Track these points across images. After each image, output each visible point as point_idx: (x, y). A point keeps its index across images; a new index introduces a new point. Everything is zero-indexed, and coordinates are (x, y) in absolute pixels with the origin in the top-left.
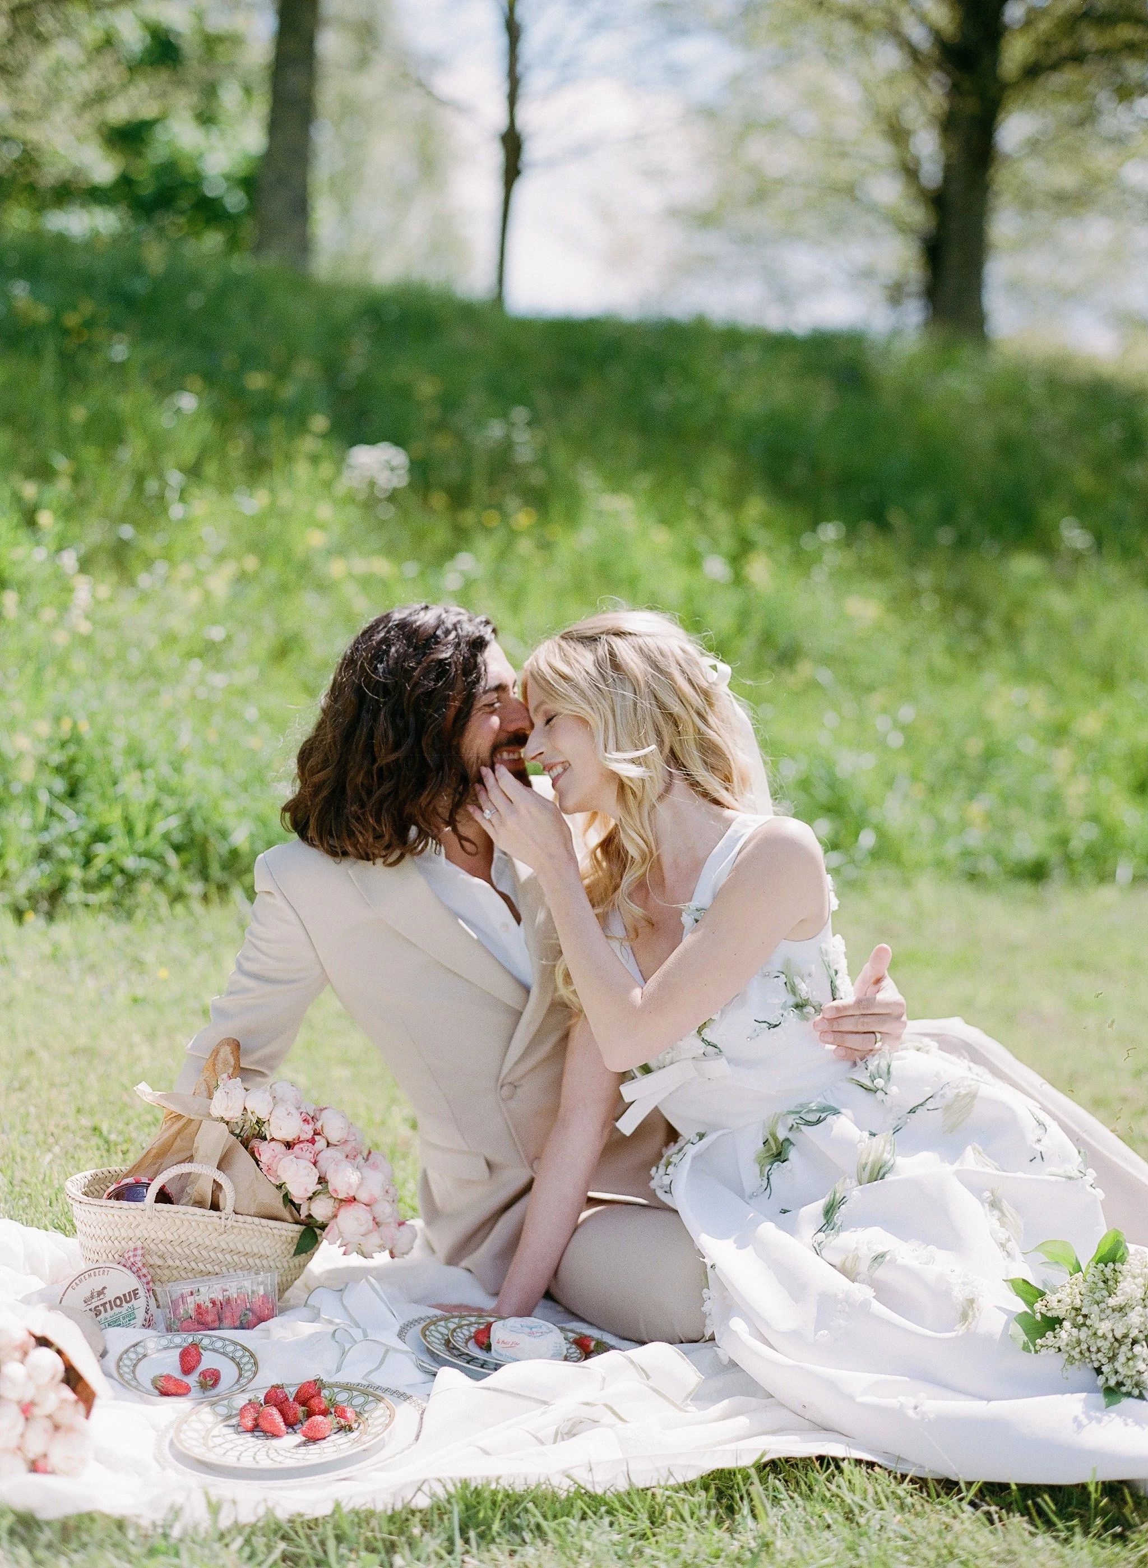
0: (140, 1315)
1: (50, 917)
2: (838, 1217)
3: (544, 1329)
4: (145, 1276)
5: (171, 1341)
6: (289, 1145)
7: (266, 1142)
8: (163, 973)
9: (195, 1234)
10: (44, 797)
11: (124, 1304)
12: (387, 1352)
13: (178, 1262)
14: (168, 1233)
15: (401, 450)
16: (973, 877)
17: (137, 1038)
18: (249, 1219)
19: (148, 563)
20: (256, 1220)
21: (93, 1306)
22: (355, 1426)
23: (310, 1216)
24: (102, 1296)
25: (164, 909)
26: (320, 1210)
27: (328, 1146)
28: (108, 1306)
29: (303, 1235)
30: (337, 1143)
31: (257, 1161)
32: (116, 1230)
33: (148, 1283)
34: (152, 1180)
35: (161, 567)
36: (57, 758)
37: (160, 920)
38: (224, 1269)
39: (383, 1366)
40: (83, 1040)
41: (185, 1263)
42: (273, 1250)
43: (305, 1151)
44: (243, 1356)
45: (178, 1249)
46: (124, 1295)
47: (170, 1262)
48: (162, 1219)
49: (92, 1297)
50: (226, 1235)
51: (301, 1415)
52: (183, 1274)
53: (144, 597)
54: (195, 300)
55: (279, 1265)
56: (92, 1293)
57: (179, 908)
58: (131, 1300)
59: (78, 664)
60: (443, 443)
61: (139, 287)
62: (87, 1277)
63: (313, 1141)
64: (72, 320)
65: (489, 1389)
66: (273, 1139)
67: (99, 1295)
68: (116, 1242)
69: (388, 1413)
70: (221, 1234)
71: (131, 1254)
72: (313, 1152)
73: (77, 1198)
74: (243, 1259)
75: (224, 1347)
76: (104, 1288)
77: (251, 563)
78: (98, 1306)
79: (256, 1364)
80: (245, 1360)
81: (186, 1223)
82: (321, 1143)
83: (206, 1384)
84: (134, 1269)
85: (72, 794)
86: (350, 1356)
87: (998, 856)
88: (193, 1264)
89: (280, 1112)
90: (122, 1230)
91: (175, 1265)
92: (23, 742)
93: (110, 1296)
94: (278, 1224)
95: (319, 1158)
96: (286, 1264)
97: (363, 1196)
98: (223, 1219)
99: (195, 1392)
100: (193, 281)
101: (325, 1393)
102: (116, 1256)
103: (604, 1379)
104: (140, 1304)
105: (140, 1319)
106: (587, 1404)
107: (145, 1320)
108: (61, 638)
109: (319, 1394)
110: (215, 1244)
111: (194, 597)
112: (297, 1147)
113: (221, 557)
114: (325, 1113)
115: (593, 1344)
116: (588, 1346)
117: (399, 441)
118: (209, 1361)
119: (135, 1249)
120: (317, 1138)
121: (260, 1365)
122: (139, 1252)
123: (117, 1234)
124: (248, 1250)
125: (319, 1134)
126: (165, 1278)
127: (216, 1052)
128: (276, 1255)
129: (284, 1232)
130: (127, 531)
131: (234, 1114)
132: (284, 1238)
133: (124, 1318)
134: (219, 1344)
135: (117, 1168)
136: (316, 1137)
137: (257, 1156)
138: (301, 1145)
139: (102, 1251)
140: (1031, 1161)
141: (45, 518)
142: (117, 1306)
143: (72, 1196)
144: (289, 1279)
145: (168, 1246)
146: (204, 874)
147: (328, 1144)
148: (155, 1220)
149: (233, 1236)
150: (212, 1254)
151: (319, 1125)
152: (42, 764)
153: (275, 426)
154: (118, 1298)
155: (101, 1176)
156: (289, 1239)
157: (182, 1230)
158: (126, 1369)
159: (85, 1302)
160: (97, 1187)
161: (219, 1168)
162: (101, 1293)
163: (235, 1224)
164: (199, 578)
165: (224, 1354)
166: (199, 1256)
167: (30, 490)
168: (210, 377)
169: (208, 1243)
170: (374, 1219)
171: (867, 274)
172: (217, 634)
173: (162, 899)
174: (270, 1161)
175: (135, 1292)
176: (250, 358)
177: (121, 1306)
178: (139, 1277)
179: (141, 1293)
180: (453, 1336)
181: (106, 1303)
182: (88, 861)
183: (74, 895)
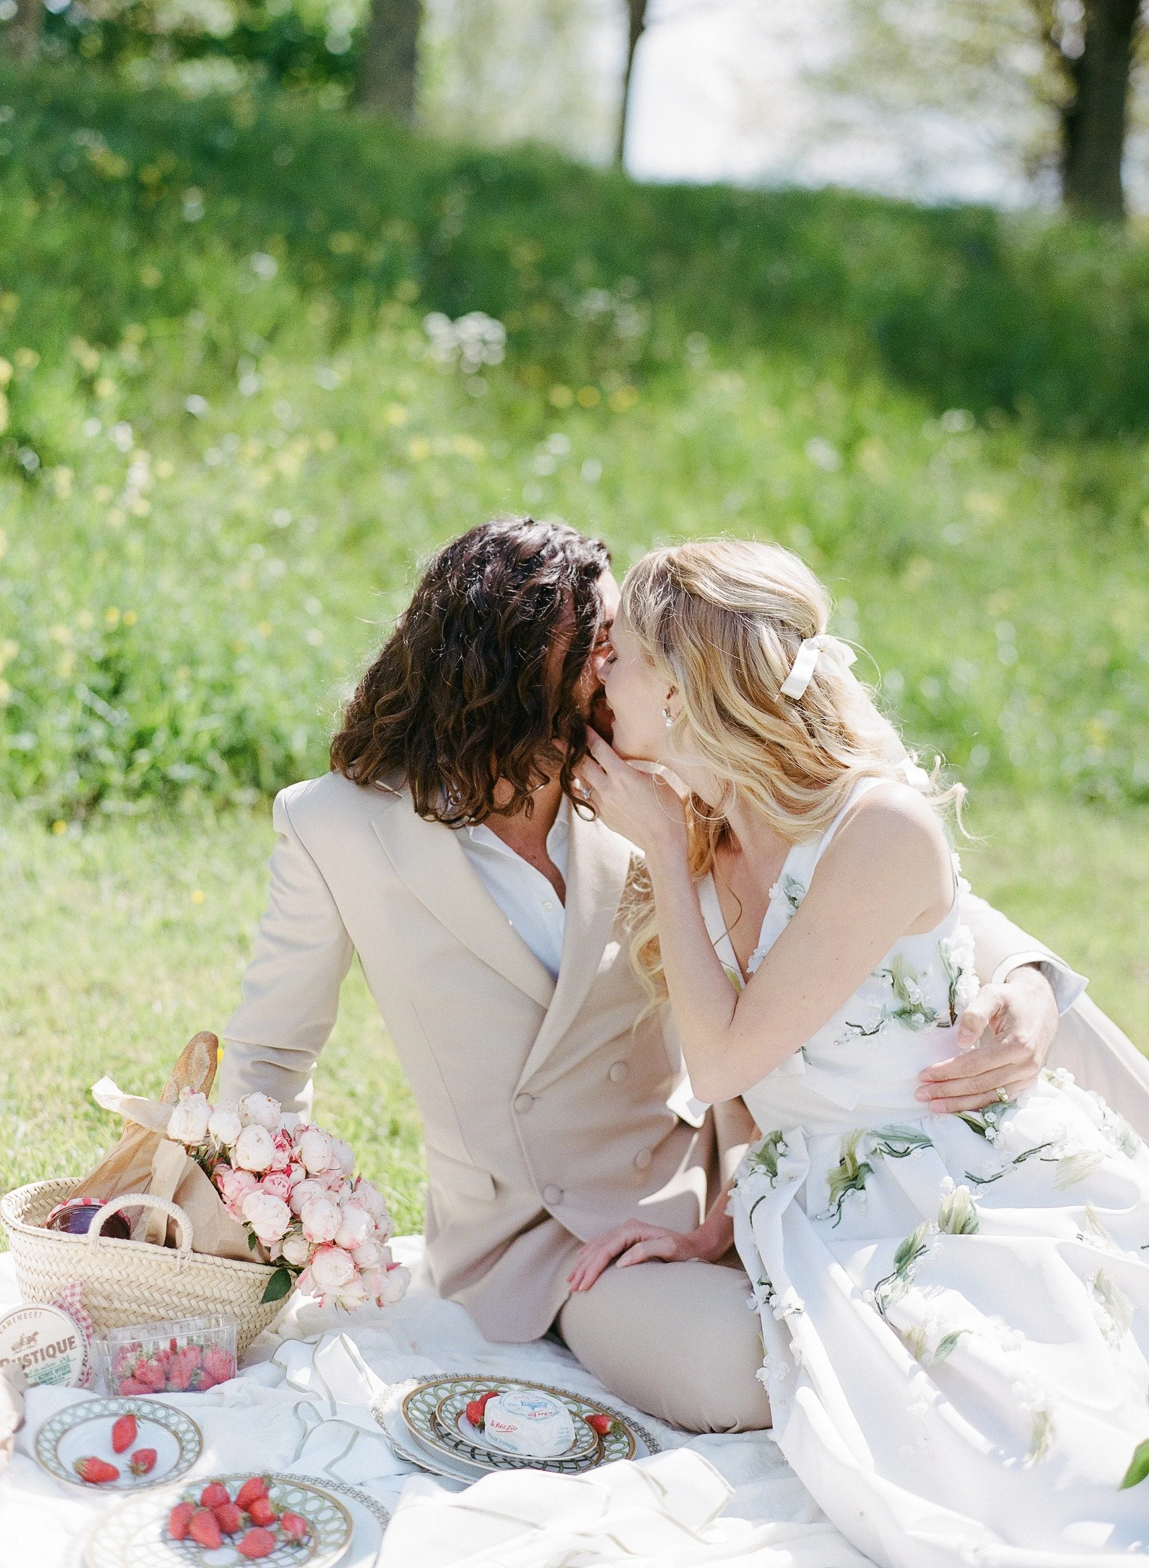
0: (76, 1368)
1: (86, 823)
2: (912, 1268)
3: (550, 1408)
4: (84, 1319)
5: (105, 1407)
6: (259, 1176)
7: (231, 1171)
8: (198, 896)
9: (147, 1274)
10: (83, 694)
11: (58, 1354)
12: (357, 1434)
13: (126, 1305)
14: (115, 1272)
15: (497, 322)
16: (1092, 799)
17: (161, 972)
18: (210, 1259)
19: (217, 436)
20: (218, 1260)
21: (21, 1355)
22: (305, 1540)
23: (282, 1258)
24: (32, 1343)
25: (210, 821)
26: (294, 1253)
27: (307, 1177)
28: (39, 1355)
29: (274, 1278)
30: (318, 1174)
31: (220, 1194)
32: (54, 1264)
33: (87, 1328)
34: (105, 1203)
35: (230, 443)
36: (100, 652)
37: (204, 831)
38: (180, 1314)
39: (350, 1453)
40: (99, 974)
41: (135, 1306)
42: (238, 1294)
43: (277, 1184)
44: (187, 1431)
45: (127, 1290)
46: (58, 1343)
47: (117, 1304)
48: (108, 1256)
49: (21, 1344)
50: (182, 1276)
51: (241, 1522)
52: (132, 1318)
53: (212, 474)
54: (285, 157)
55: (245, 1311)
56: (22, 1339)
57: (227, 819)
58: (66, 1349)
59: (135, 546)
60: (541, 315)
61: (223, 140)
62: (16, 1319)
63: (287, 1172)
64: (151, 175)
65: (464, 1508)
66: (239, 1169)
67: (29, 1342)
68: (54, 1278)
69: (344, 1527)
70: (176, 1275)
71: (68, 1292)
72: (287, 1185)
73: (11, 1224)
74: (202, 1304)
75: (166, 1417)
76: (36, 1334)
77: (326, 441)
78: (28, 1355)
79: (200, 1443)
80: (189, 1436)
81: (136, 1261)
82: (298, 1173)
83: (138, 1469)
84: (72, 1310)
85: (116, 691)
86: (311, 1440)
87: (1121, 778)
88: (144, 1308)
89: (249, 1135)
90: (61, 1265)
91: (122, 1308)
92: (62, 634)
93: (42, 1343)
94: (244, 1265)
95: (294, 1192)
96: (253, 1311)
97: (344, 1240)
98: (179, 1258)
99: (125, 1479)
100: (285, 137)
101: (273, 1493)
102: (54, 1294)
103: (609, 1498)
104: (76, 1354)
105: (75, 1375)
106: (583, 1535)
107: (83, 1374)
108: (116, 519)
109: (265, 1496)
110: (169, 1286)
111: (262, 478)
112: (267, 1178)
113: (293, 434)
114: (307, 1136)
115: (609, 1424)
116: (604, 1427)
117: (494, 312)
118: (147, 1437)
119: (73, 1286)
120: (294, 1166)
121: (206, 1443)
122: (78, 1290)
123: (55, 1269)
124: (208, 1293)
125: (296, 1162)
126: (111, 1322)
127: (190, 1049)
128: (241, 1300)
129: (250, 1275)
130: (197, 404)
131: (195, 1138)
132: (251, 1281)
133: (57, 1371)
134: (161, 1413)
135: (68, 1180)
136: (292, 1164)
137: (220, 1186)
138: (273, 1177)
139: (39, 1286)
140: (1143, 1248)
141: (107, 389)
142: (49, 1356)
143: (6, 1220)
144: (258, 1326)
145: (116, 1286)
146: (256, 782)
147: (307, 1175)
148: (100, 1255)
149: (190, 1278)
150: (165, 1296)
151: (296, 1151)
152: (84, 656)
153: (362, 294)
154: (51, 1346)
155: (47, 1189)
156: (258, 1283)
157: (130, 1270)
158: (47, 1445)
159: (13, 1349)
160: (42, 1202)
161: (176, 1200)
162: (31, 1339)
163: (193, 1264)
164: (267, 456)
165: (166, 1426)
166: (150, 1298)
167: (90, 358)
168: (294, 241)
169: (161, 1283)
170: (356, 1265)
171: (1005, 146)
172: (281, 518)
173: (208, 807)
174: (235, 1195)
175: (71, 1341)
176: (340, 220)
177: (53, 1356)
178: (78, 1320)
179: (78, 1341)
180: (440, 1410)
181: (37, 1352)
182: (129, 764)
183: (111, 804)
